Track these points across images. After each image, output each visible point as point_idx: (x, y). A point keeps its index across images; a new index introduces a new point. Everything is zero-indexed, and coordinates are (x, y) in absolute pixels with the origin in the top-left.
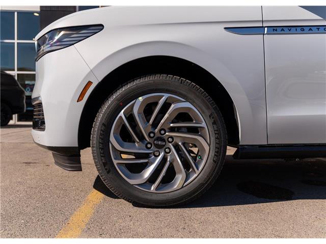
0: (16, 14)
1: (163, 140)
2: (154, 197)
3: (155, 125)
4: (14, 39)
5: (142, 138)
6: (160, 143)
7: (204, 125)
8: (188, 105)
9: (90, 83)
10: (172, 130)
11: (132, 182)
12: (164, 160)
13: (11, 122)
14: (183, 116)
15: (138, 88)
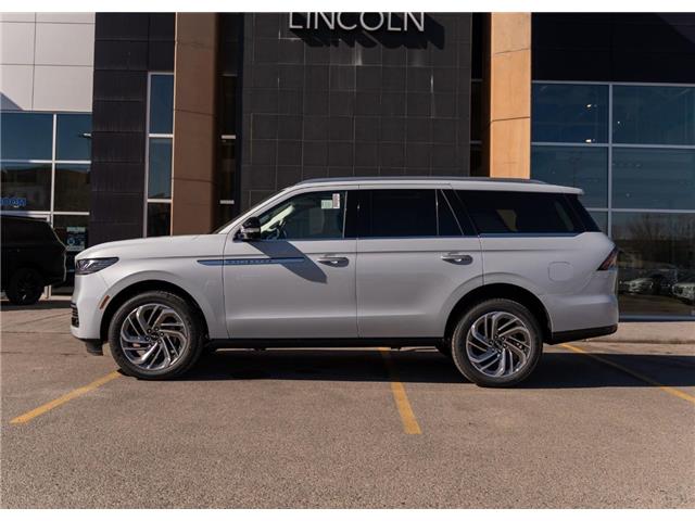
0: (55, 116)
1: (157, 334)
2: (149, 373)
3: (151, 324)
4: (51, 159)
5: (142, 333)
6: (155, 336)
7: (182, 324)
8: (172, 311)
9: (108, 297)
10: (163, 328)
11: (134, 362)
12: (158, 348)
13: (43, 297)
14: (170, 319)
15: (140, 300)
